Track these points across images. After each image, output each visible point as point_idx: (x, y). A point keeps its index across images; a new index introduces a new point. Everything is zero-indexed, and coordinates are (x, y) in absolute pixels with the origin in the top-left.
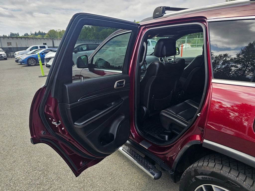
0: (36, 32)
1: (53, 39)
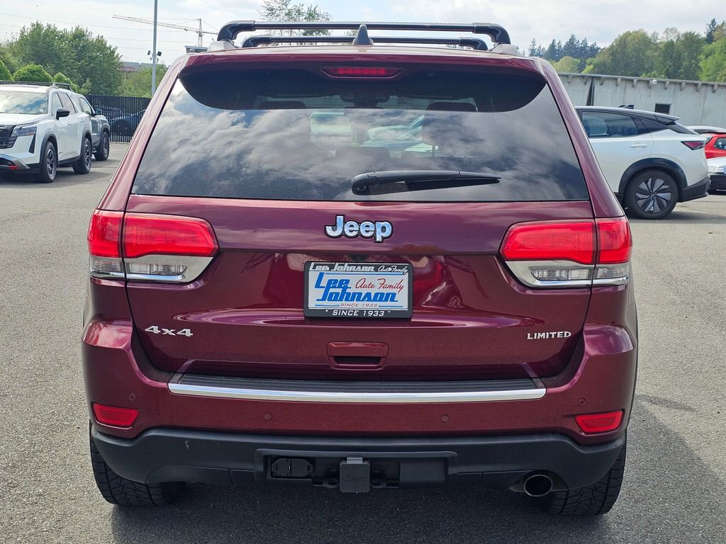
0: (557, 42)
1: (593, 77)
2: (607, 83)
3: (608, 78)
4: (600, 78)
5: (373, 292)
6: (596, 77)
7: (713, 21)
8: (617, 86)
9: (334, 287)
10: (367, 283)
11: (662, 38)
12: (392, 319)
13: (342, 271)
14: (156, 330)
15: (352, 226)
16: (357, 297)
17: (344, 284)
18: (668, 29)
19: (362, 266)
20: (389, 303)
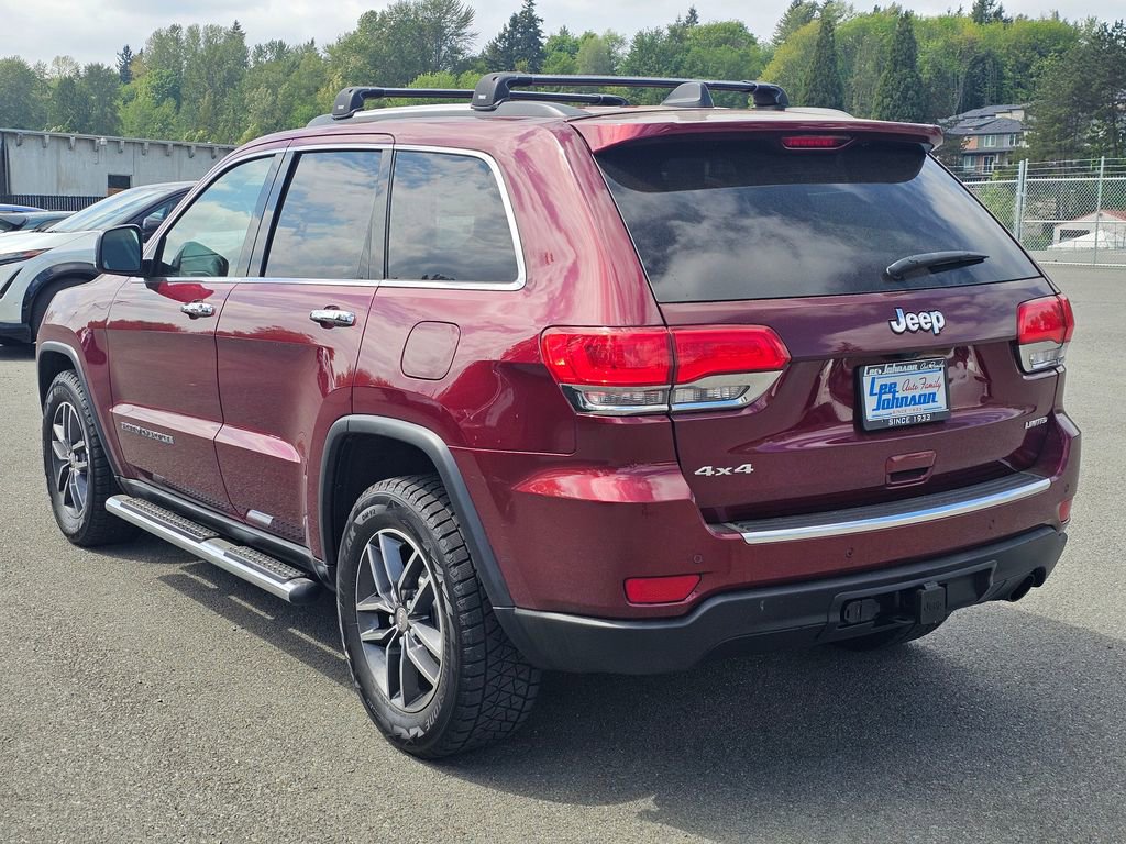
2: (28, 143)
3: (29, 135)
4: (15, 134)
5: (917, 393)
6: (7, 133)
7: (127, 49)
8: (44, 147)
9: (885, 393)
10: (911, 385)
11: (52, 72)
12: (937, 423)
13: (893, 374)
14: (709, 471)
15: (912, 319)
16: (903, 402)
17: (892, 388)
18: (58, 57)
19: (907, 365)
20: (931, 405)
